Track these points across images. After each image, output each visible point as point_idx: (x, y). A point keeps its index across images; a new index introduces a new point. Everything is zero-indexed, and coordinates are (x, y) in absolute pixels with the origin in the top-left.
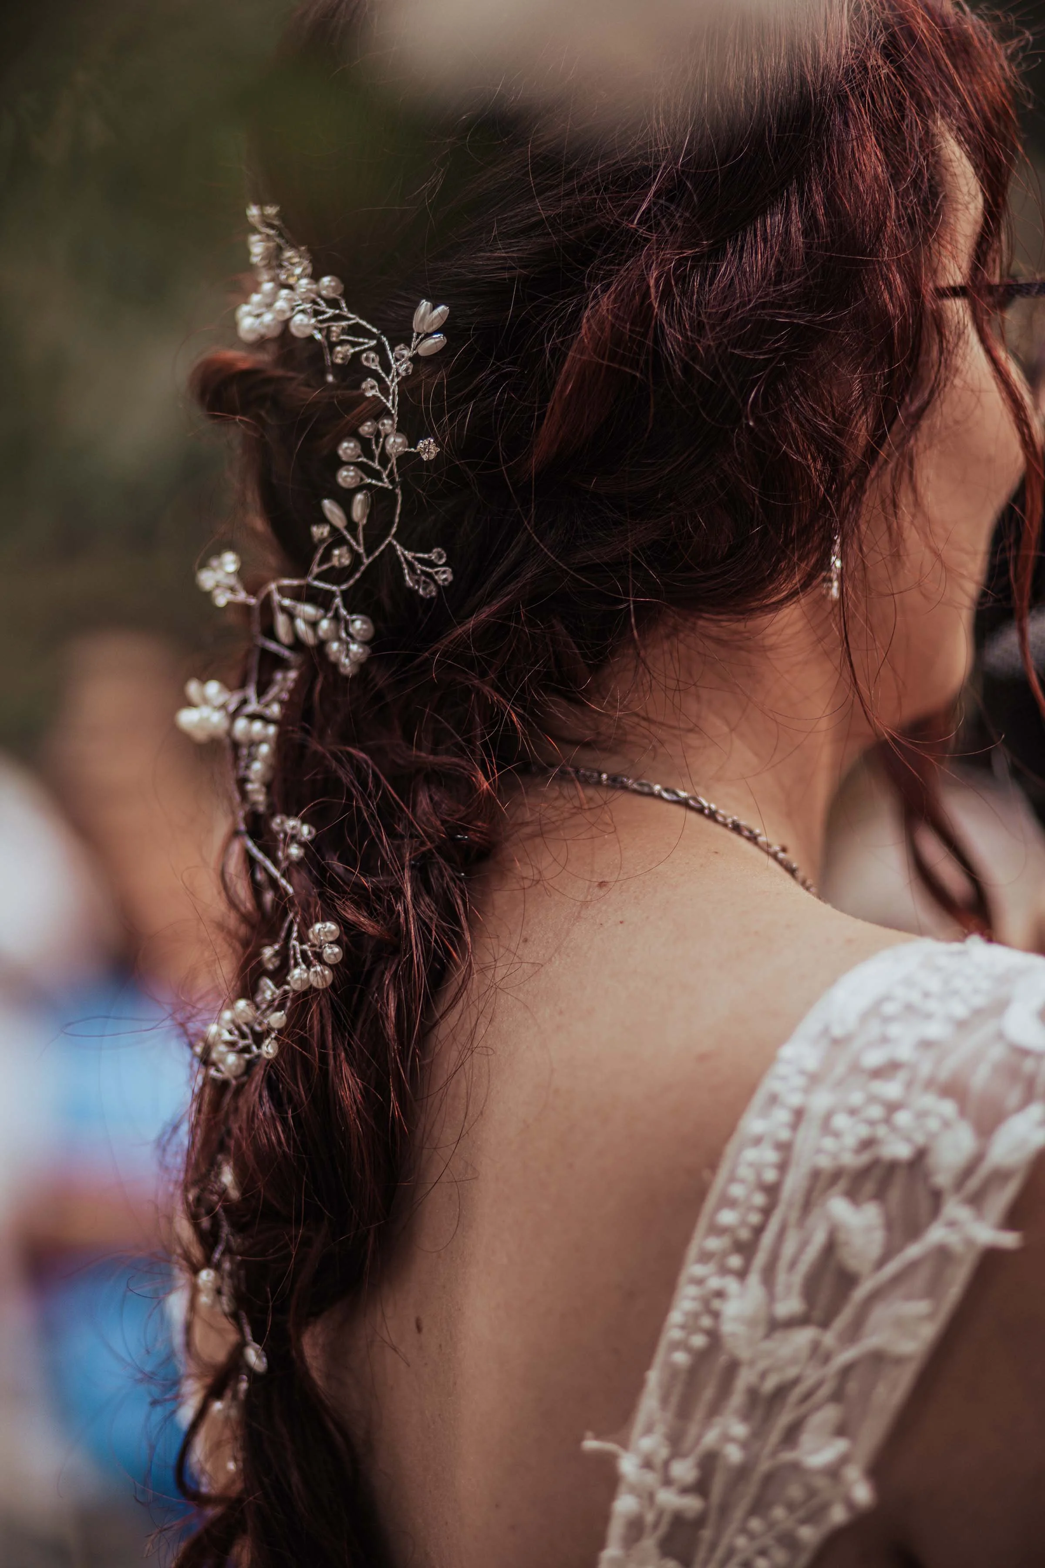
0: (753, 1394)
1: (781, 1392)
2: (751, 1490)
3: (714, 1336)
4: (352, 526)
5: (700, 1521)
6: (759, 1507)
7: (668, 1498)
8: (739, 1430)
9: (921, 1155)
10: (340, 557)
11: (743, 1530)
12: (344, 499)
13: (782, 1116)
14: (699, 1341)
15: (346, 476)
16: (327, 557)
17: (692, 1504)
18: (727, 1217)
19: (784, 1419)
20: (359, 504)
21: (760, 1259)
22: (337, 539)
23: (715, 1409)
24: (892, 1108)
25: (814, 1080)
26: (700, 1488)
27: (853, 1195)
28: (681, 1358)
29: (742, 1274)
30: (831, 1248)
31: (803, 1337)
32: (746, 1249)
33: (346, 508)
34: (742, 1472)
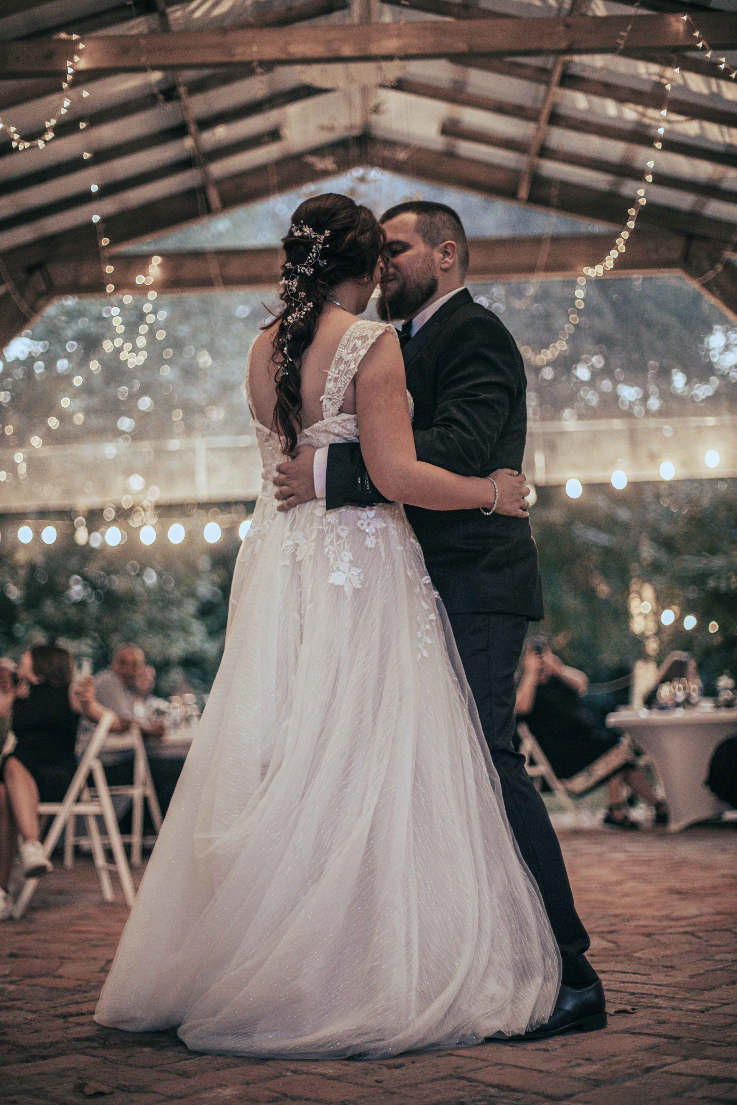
0: (345, 362)
1: (348, 361)
2: (344, 373)
3: (341, 357)
4: (313, 257)
5: (338, 378)
6: (346, 375)
7: (334, 375)
8: (343, 366)
9: (367, 335)
10: (311, 261)
11: (344, 378)
12: (313, 253)
13: (350, 332)
14: (339, 357)
15: (314, 250)
16: (308, 261)
17: (337, 376)
18: (343, 343)
19: (348, 364)
20: (315, 254)
21: (347, 347)
22: (311, 259)
23: (340, 364)
24: (364, 331)
25: (354, 329)
26: (338, 373)
27: (358, 340)
28: (337, 359)
29: (344, 349)
30: (355, 344)
31: (351, 355)
32: (345, 346)
33: (313, 255)
34: (343, 371)
